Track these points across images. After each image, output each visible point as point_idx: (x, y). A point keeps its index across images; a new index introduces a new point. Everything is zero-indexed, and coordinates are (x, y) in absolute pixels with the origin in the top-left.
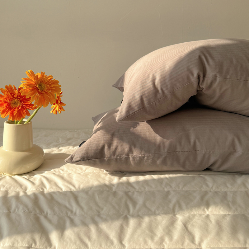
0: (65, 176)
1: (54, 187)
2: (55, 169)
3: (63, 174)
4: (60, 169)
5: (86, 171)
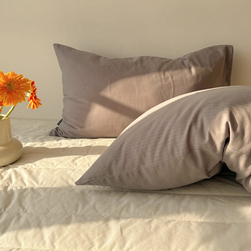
0: (35, 171)
1: (19, 183)
2: (28, 164)
3: (34, 169)
4: (33, 164)
5: (56, 167)
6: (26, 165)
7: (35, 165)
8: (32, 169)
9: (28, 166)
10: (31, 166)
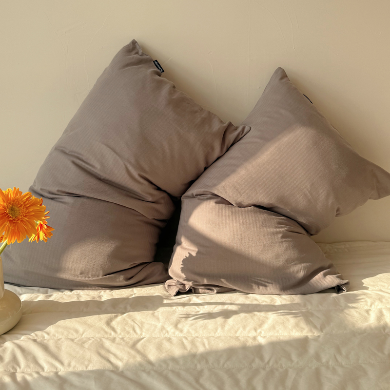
0: (51, 345)
1: (32, 365)
2: (36, 332)
3: (48, 340)
4: (45, 332)
5: (84, 335)
6: (32, 334)
7: (48, 334)
8: (45, 341)
9: (36, 335)
10: (42, 335)
